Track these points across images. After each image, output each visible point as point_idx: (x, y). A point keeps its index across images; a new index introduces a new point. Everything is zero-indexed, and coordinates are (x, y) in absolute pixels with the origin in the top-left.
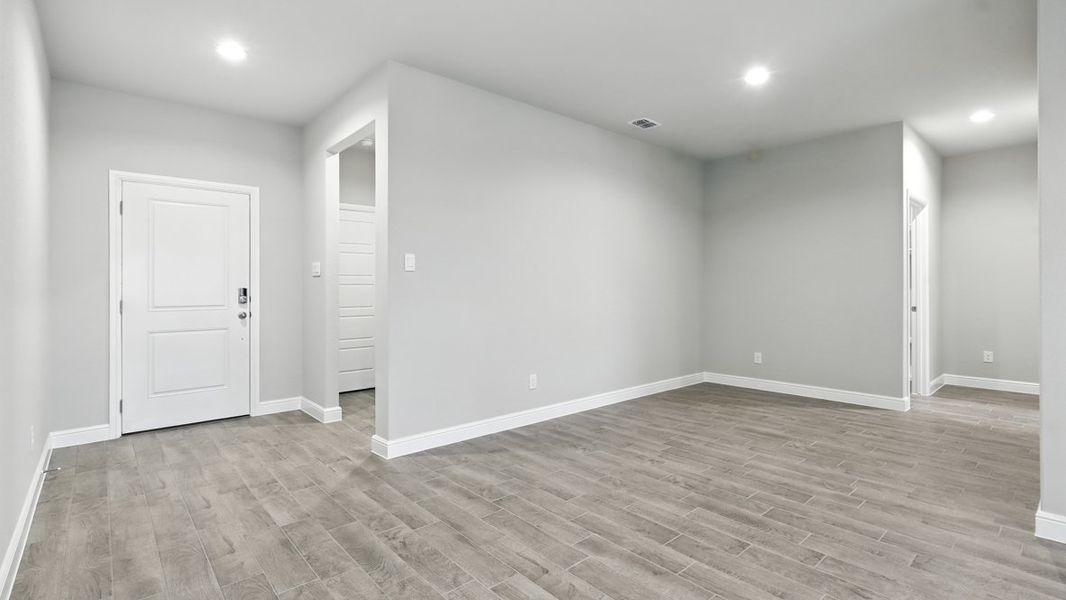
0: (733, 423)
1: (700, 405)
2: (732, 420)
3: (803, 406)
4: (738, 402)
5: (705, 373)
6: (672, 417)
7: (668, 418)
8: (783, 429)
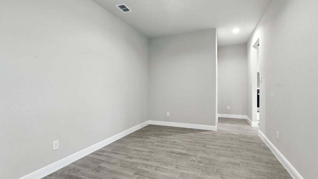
0: (164, 148)
1: (149, 138)
2: (163, 146)
3: (186, 133)
4: (163, 134)
5: (149, 121)
6: (137, 149)
7: (136, 150)
8: (184, 149)
